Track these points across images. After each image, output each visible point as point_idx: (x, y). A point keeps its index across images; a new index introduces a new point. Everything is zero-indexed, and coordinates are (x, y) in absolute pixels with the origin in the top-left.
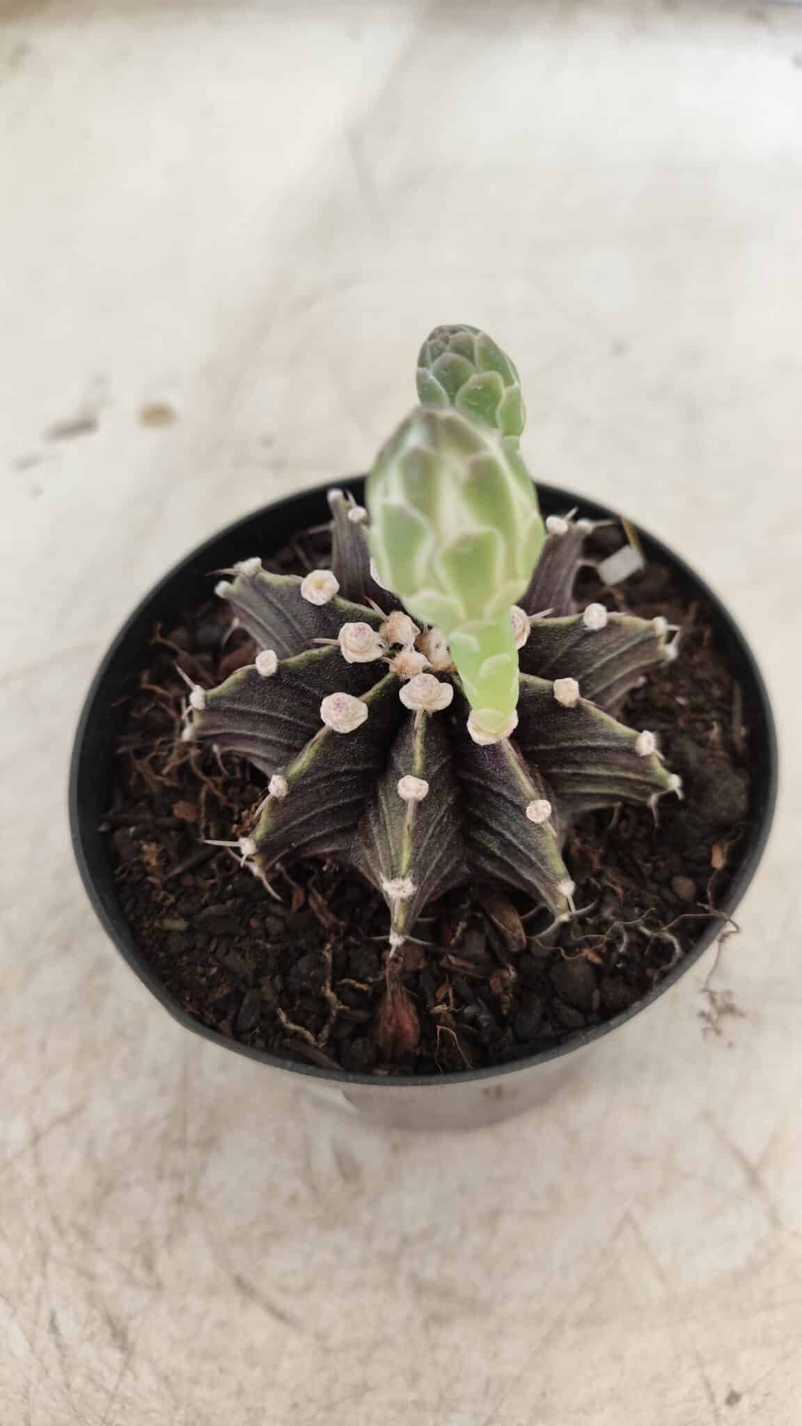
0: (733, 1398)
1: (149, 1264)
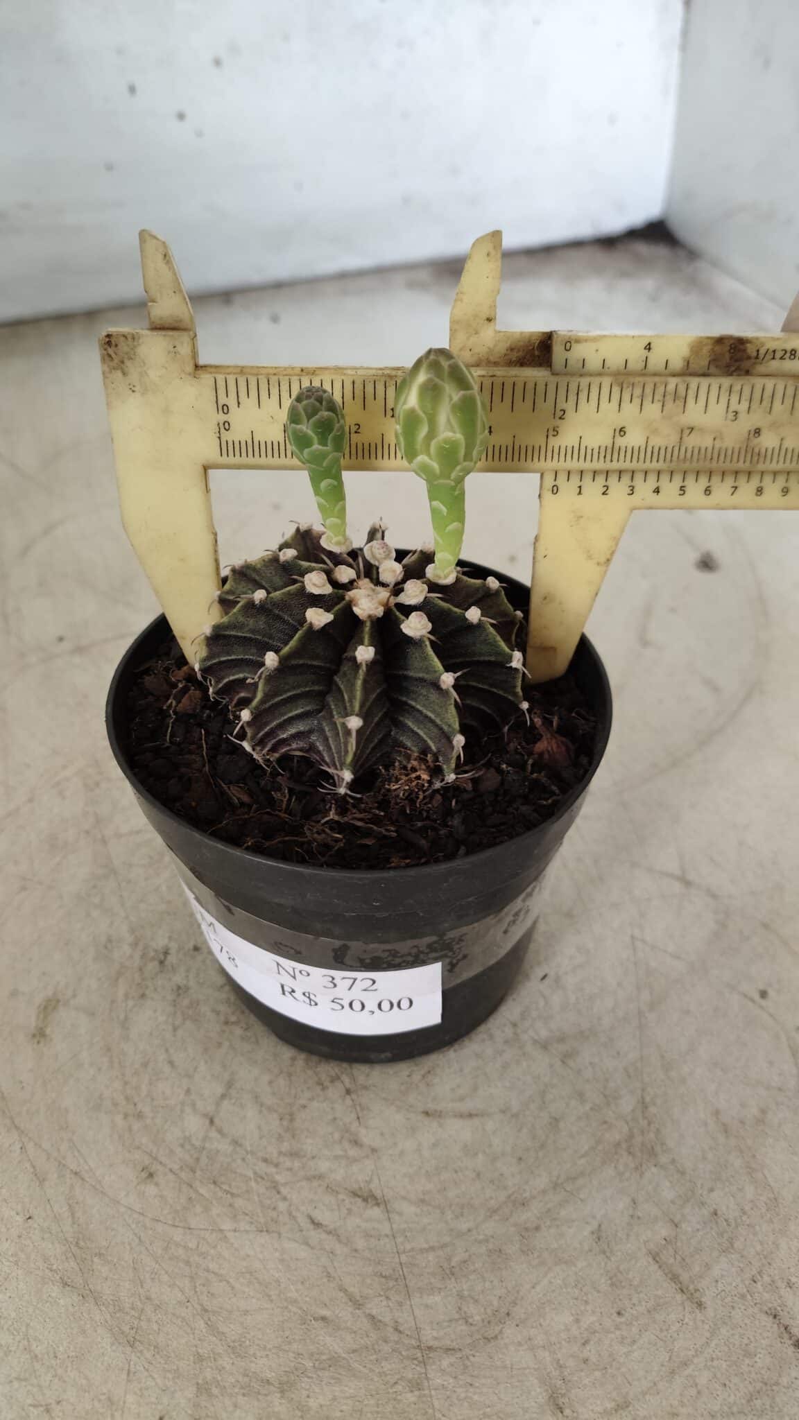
0: (763, 994)
1: (356, 1143)
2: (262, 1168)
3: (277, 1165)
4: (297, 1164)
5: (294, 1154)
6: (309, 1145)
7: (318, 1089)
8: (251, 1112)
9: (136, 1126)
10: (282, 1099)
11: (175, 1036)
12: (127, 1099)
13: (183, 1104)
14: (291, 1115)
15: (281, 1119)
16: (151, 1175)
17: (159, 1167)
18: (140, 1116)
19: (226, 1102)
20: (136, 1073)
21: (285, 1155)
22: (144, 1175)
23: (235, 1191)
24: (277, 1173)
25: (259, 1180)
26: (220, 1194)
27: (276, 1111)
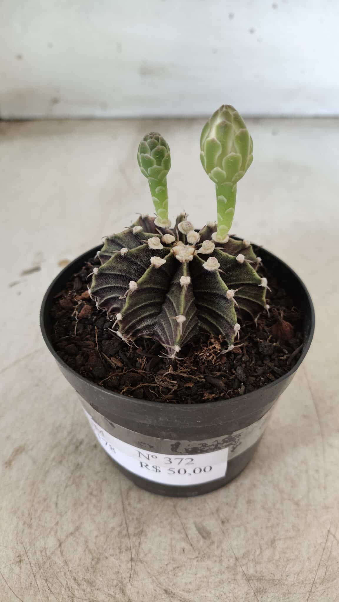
2: (72, 583)
3: (79, 585)
4: (88, 590)
5: (90, 583)
6: (99, 581)
7: (118, 551)
8: (80, 549)
9: (27, 531)
10: (98, 549)
11: (65, 490)
12: (29, 514)
13: (52, 529)
14: (99, 559)
15: (92, 560)
16: (20, 561)
17: (26, 559)
18: (30, 526)
19: (71, 537)
20: (39, 502)
21: (85, 581)
22: (18, 559)
23: (53, 590)
24: (77, 590)
25: (67, 590)
26: (46, 588)
27: (92, 554)
